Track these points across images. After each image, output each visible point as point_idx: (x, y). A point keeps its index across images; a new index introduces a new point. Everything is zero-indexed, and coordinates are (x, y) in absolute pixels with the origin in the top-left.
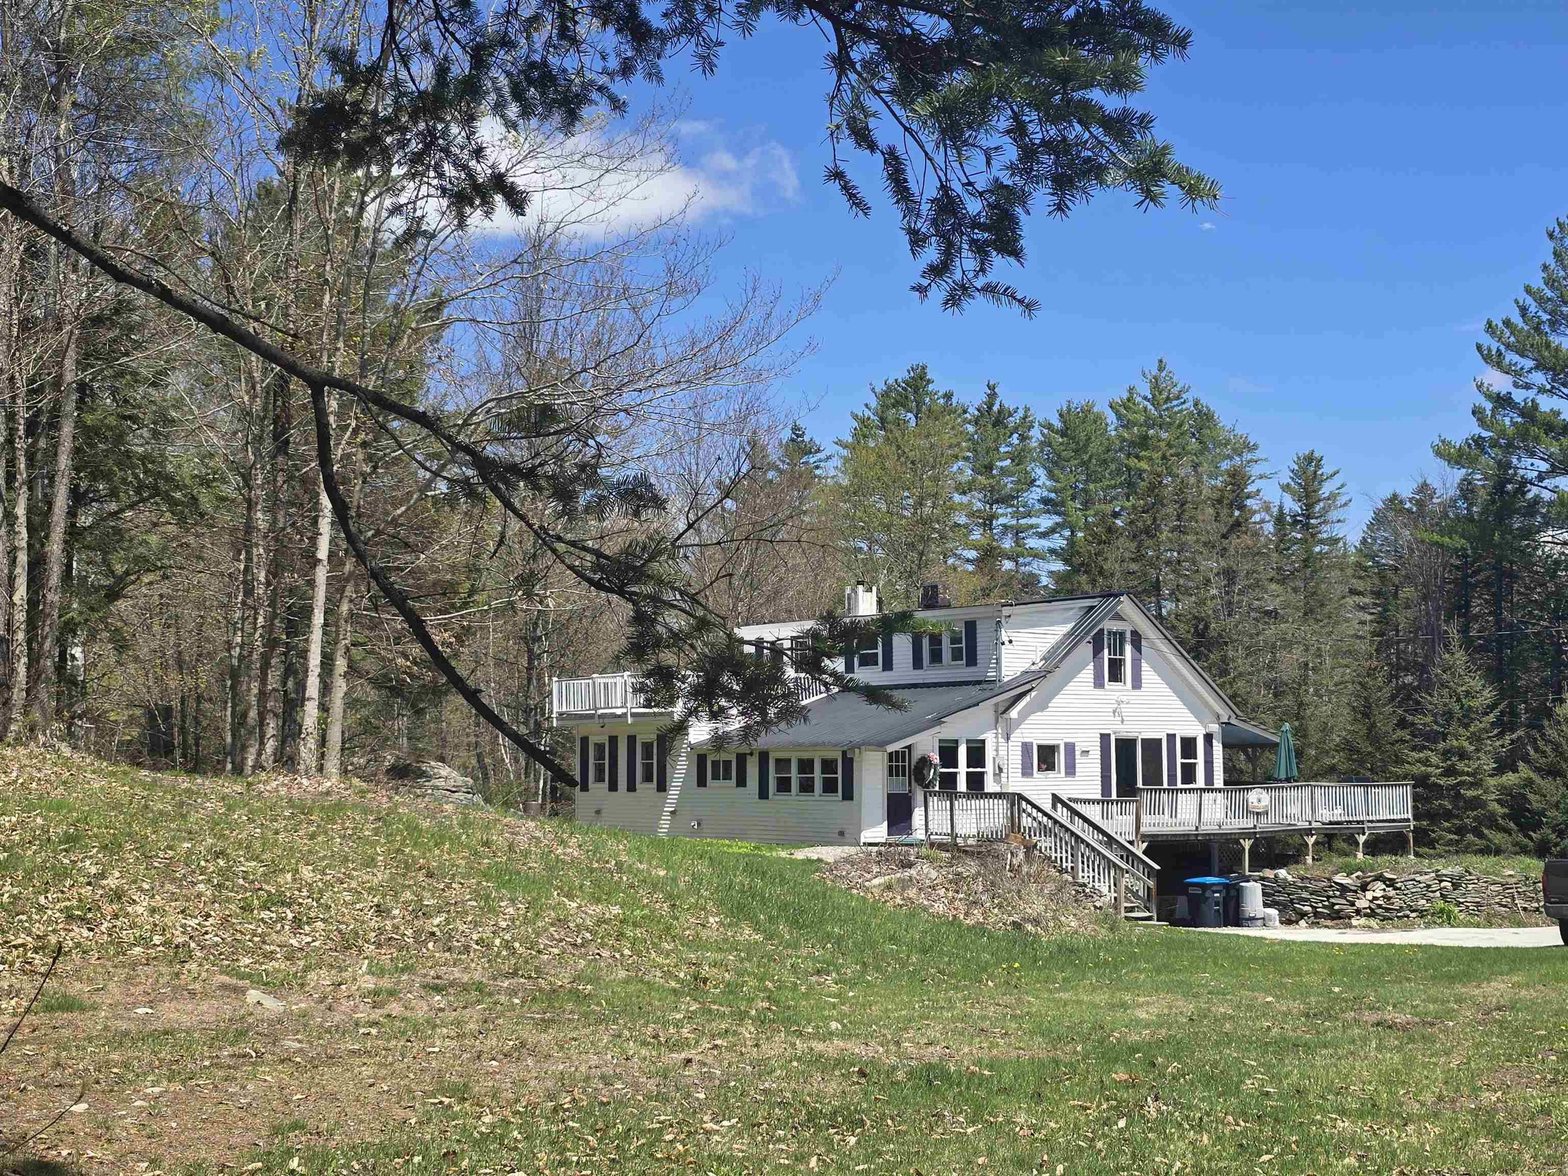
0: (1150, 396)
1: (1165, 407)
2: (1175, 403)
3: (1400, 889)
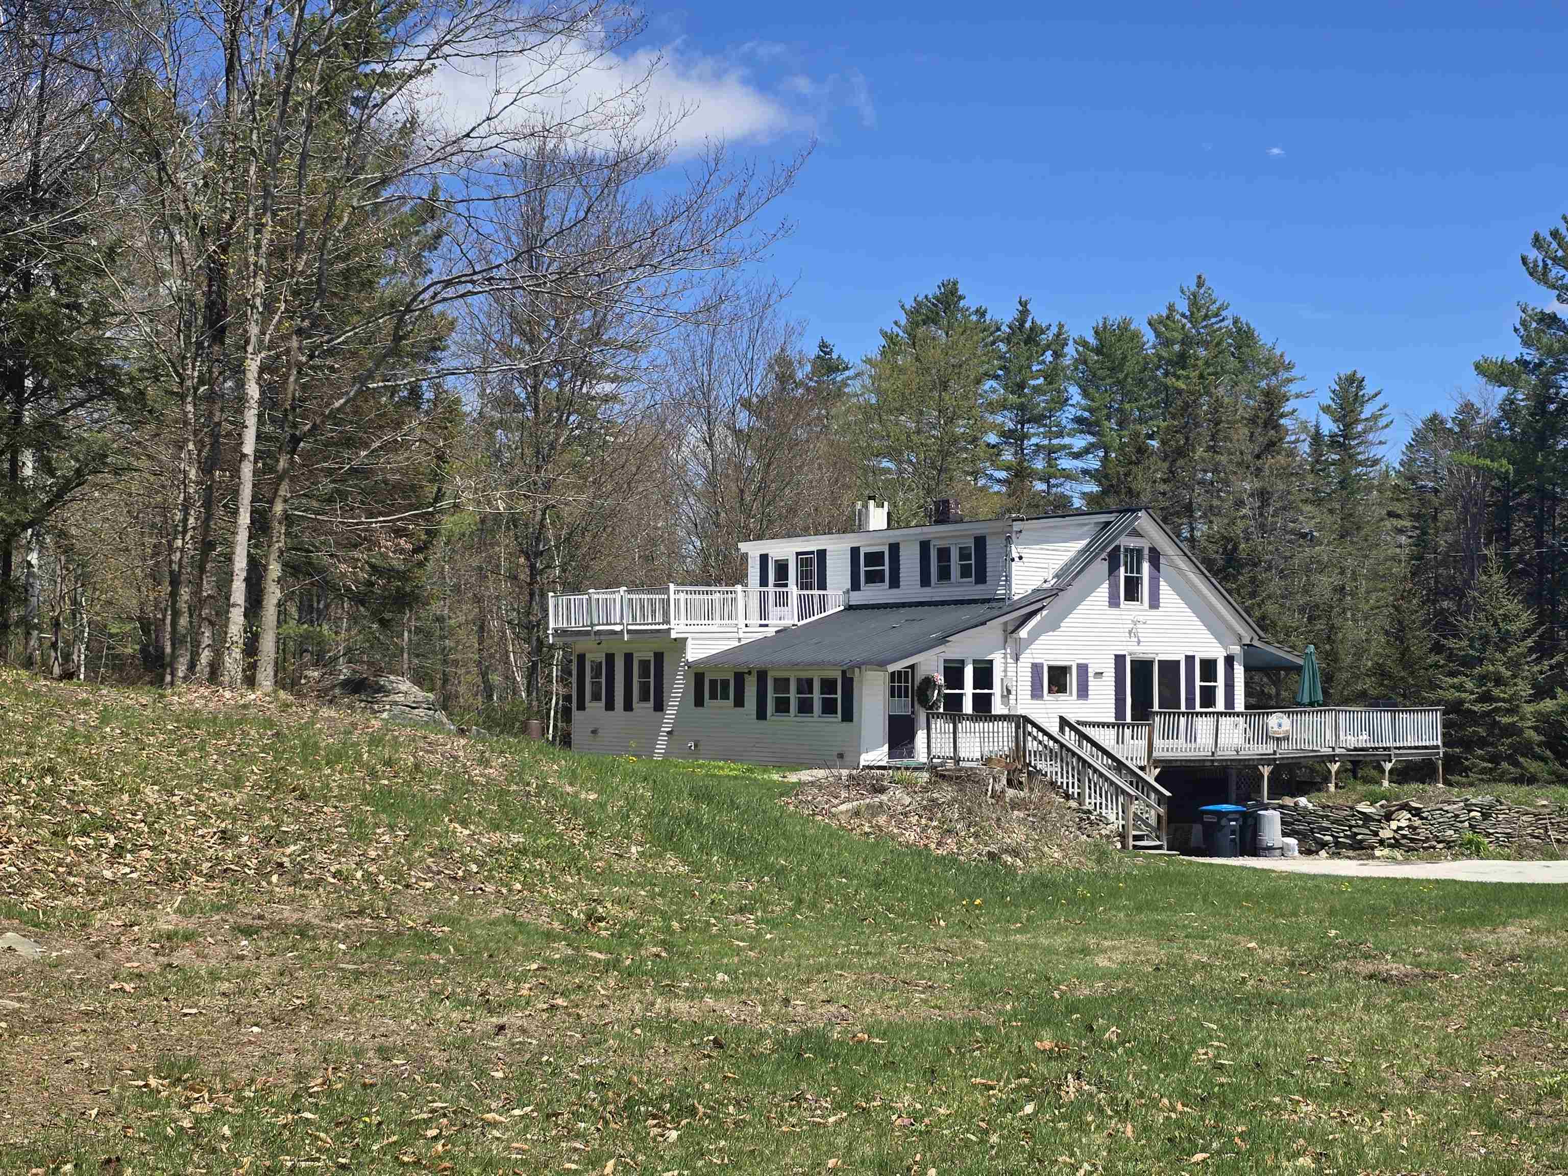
0: (1188, 313)
1: (1204, 323)
2: (1213, 320)
3: (1426, 819)
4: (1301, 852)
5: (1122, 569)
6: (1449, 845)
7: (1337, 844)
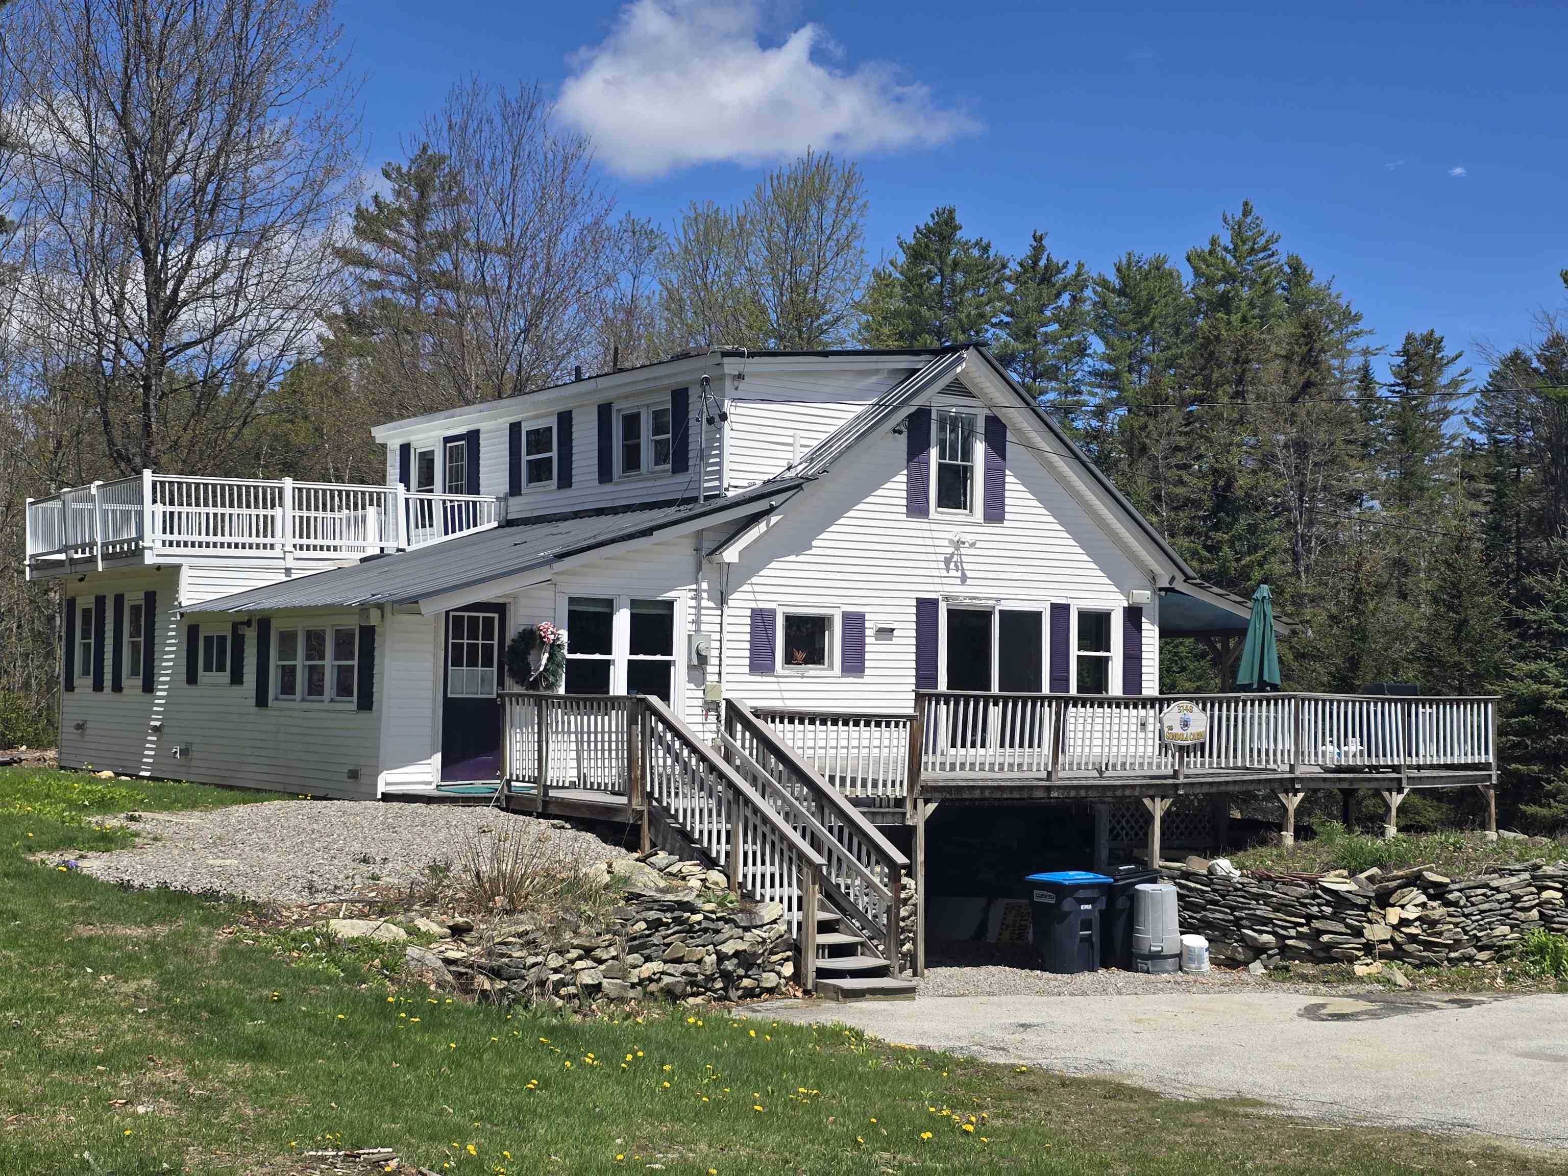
0: (1231, 246)
2: (1261, 255)
3: (1455, 904)
4: (1214, 961)
5: (934, 452)
6: (1500, 953)
7: (1284, 951)
